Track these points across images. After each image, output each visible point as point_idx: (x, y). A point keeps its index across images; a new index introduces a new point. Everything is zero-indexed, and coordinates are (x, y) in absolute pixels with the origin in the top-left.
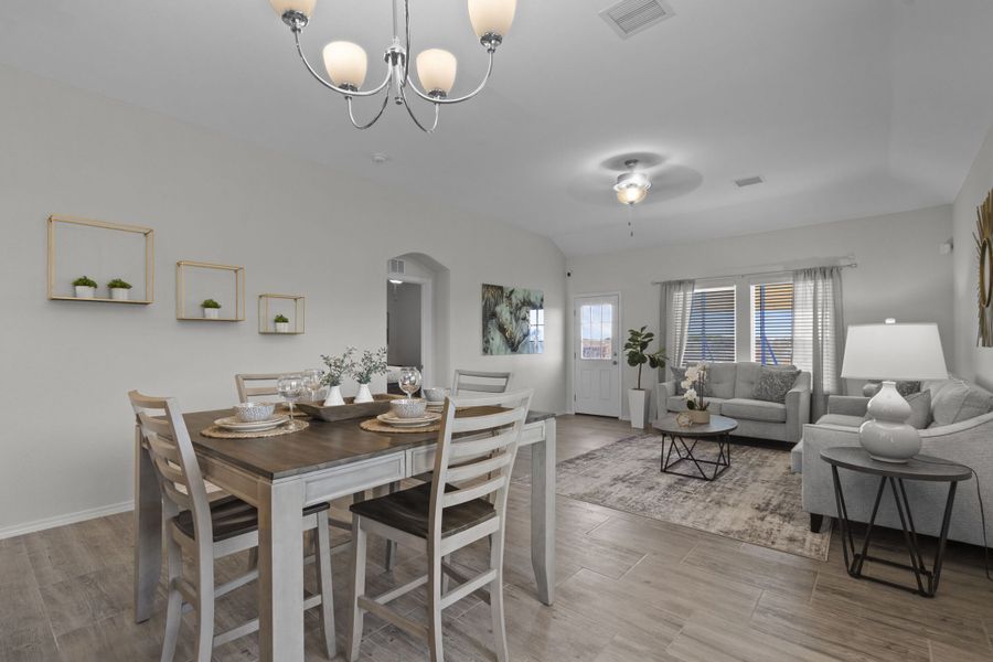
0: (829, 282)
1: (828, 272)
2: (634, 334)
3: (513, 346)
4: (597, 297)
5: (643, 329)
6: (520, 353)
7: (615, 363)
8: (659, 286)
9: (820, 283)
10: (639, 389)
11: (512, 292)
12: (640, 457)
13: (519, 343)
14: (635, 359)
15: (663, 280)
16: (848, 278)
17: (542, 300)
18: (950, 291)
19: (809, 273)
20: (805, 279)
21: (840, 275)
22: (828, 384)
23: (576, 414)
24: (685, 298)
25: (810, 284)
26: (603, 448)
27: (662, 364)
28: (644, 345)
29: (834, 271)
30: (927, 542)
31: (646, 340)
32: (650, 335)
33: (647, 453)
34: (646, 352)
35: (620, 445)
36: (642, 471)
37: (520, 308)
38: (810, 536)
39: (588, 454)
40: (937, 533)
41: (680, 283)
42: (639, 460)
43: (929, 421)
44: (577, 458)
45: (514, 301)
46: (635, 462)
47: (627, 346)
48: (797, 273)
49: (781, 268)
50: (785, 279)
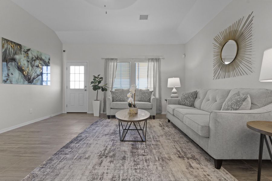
0: (158, 63)
1: (157, 60)
2: (95, 77)
3: (30, 80)
4: (77, 62)
5: (99, 75)
6: (35, 84)
7: (86, 90)
8: (104, 60)
9: (155, 63)
10: (97, 100)
11: (29, 50)
12: (106, 133)
13: (34, 79)
14: (95, 88)
15: (106, 58)
16: (162, 61)
17: (49, 59)
19: (152, 60)
20: (151, 62)
21: (160, 61)
22: (157, 95)
23: (67, 113)
24: (114, 65)
25: (153, 63)
26: (85, 131)
27: (106, 90)
28: (100, 82)
29: (159, 59)
31: (100, 80)
32: (102, 78)
33: (107, 130)
34: (100, 85)
35: (93, 127)
36: (111, 143)
37: (35, 60)
39: (77, 137)
41: (112, 59)
42: (106, 135)
44: (71, 142)
45: (30, 55)
46: (104, 137)
47: (92, 83)
48: (149, 59)
49: (144, 57)
50: (146, 61)
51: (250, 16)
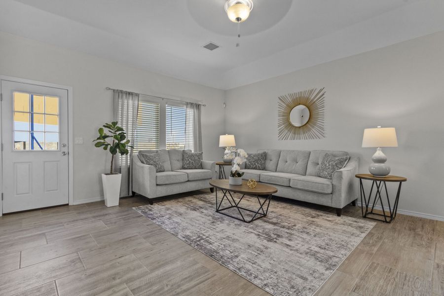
1: (198, 106)
7: (64, 154)
8: (112, 92)
10: (112, 173)
20: (190, 108)
21: (201, 108)
25: (192, 111)
41: (129, 94)
48: (187, 104)
49: (179, 99)
50: (181, 105)
51: (321, 90)
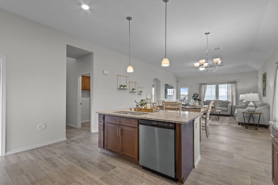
0: (235, 84)
1: (234, 82)
2: (194, 94)
4: (184, 86)
5: (196, 93)
8: (199, 85)
9: (233, 84)
11: (169, 85)
14: (195, 99)
15: (200, 83)
16: (238, 83)
18: (257, 87)
19: (231, 83)
21: (237, 83)
22: (234, 104)
24: (205, 87)
25: (231, 85)
27: (200, 101)
28: (197, 97)
30: (256, 125)
32: (198, 94)
38: (238, 126)
40: (257, 123)
41: (204, 84)
43: (256, 108)
45: (169, 87)
47: (193, 97)
48: (228, 82)
49: (225, 81)
50: (226, 84)
